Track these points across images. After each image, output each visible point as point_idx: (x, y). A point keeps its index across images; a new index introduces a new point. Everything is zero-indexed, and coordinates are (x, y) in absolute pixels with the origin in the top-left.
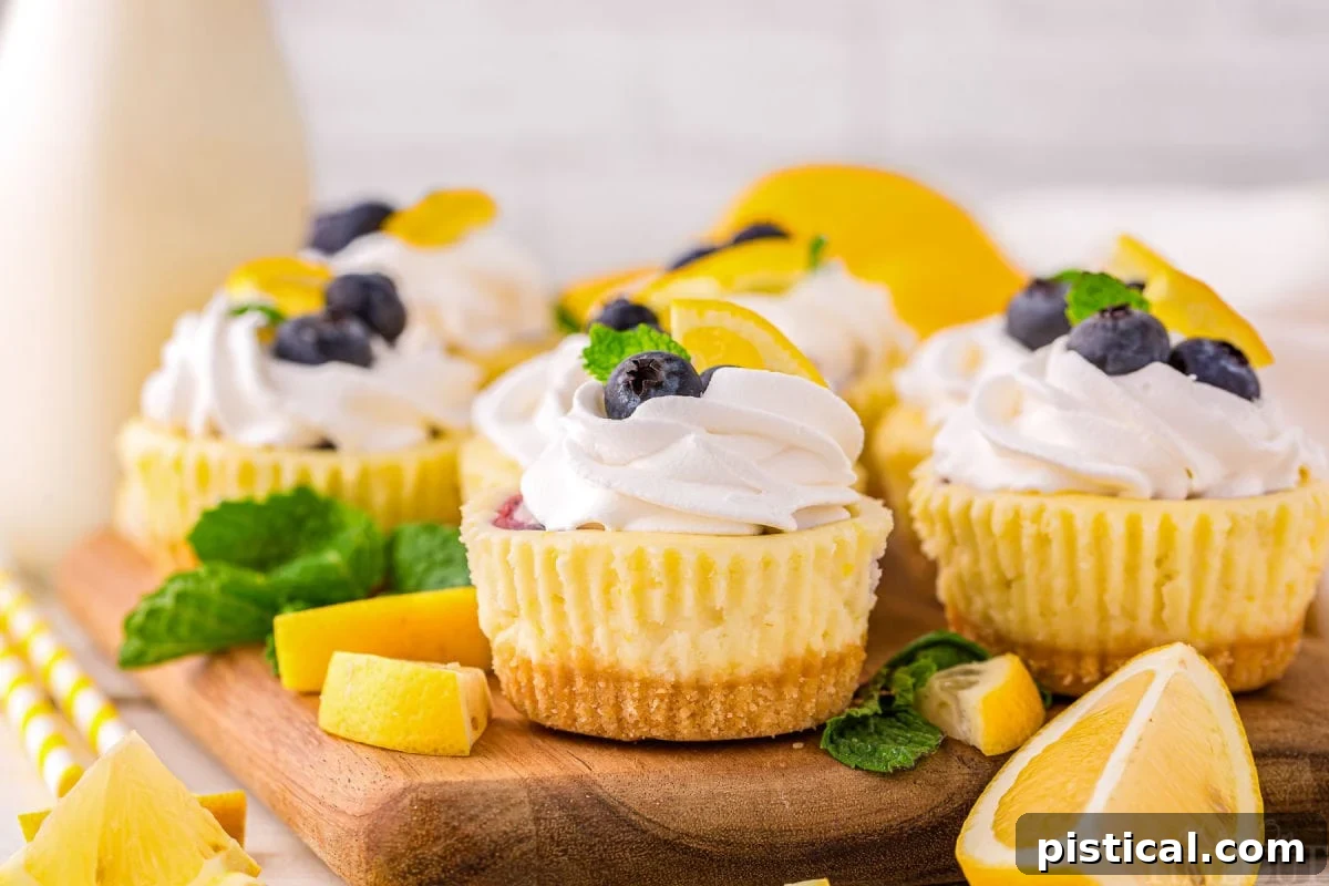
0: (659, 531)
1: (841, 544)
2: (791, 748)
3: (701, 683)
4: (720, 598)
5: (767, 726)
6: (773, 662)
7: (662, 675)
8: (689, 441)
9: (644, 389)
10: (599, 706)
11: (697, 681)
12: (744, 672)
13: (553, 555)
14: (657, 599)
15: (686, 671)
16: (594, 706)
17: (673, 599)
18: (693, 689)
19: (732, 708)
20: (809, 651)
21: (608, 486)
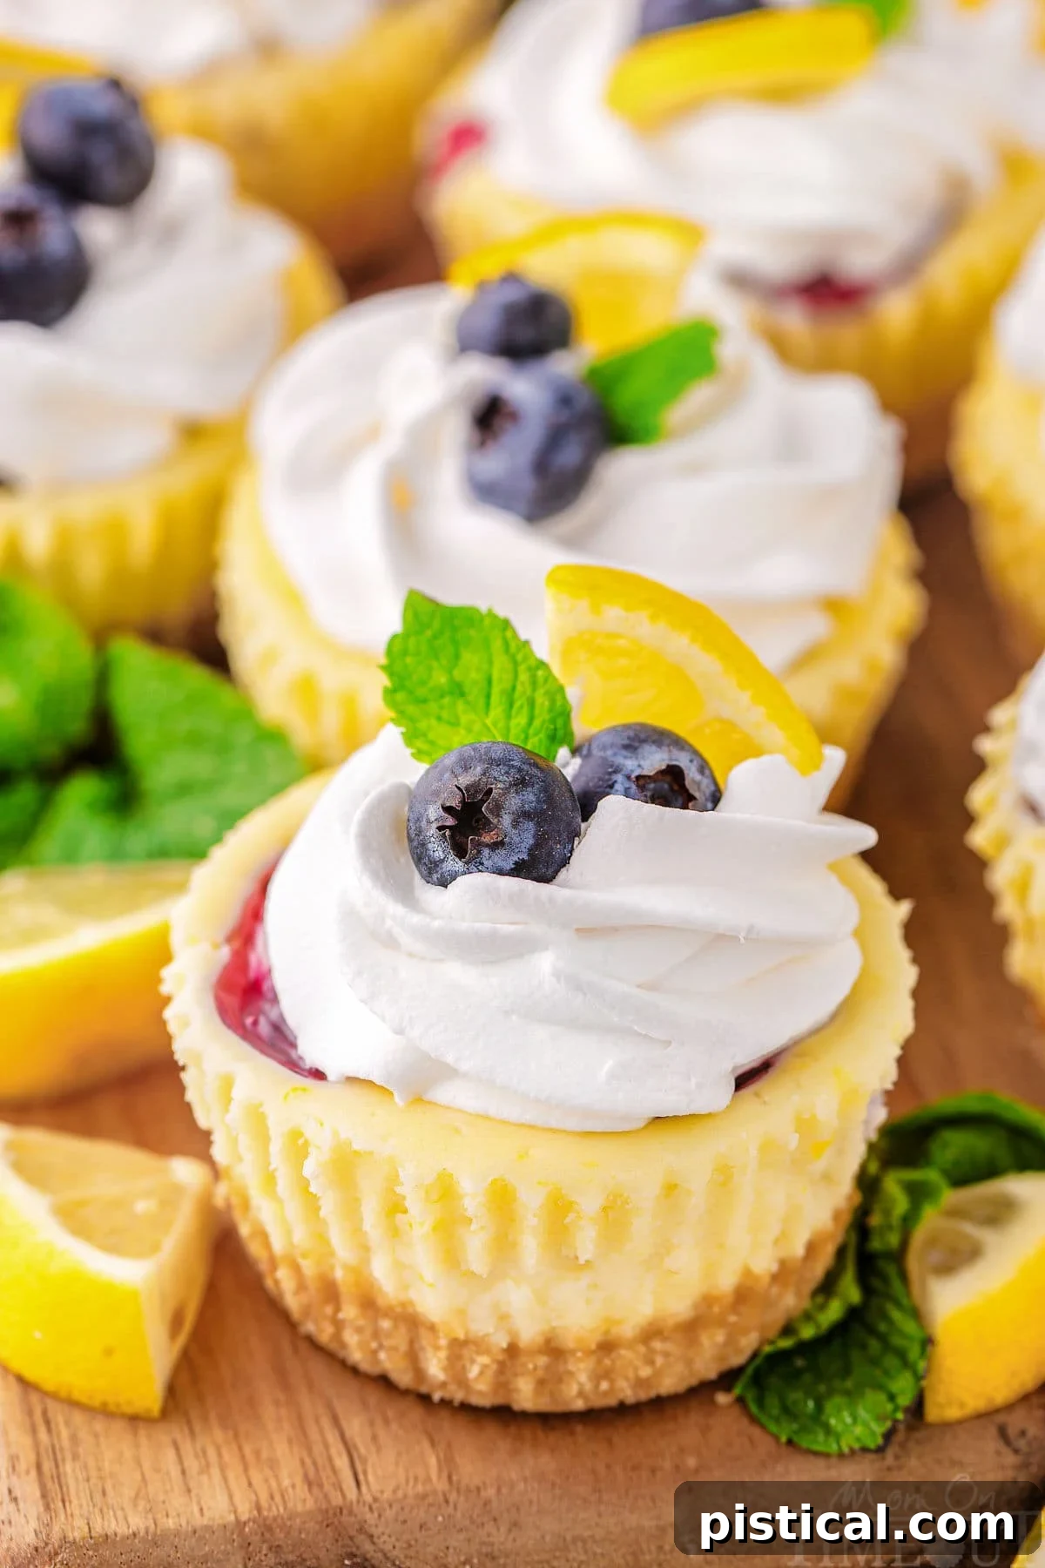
0: (486, 1117)
1: (805, 1125)
2: (713, 1402)
3: (553, 1345)
4: (586, 1243)
5: (670, 1384)
6: (679, 1306)
7: (487, 1335)
8: (545, 963)
9: (471, 852)
10: (381, 1346)
11: (548, 1341)
12: (628, 1329)
13: (301, 1142)
14: (476, 1248)
15: (529, 1332)
16: (374, 1345)
17: (504, 1246)
18: (541, 1351)
19: (607, 1374)
20: (747, 1273)
21: (400, 1031)
